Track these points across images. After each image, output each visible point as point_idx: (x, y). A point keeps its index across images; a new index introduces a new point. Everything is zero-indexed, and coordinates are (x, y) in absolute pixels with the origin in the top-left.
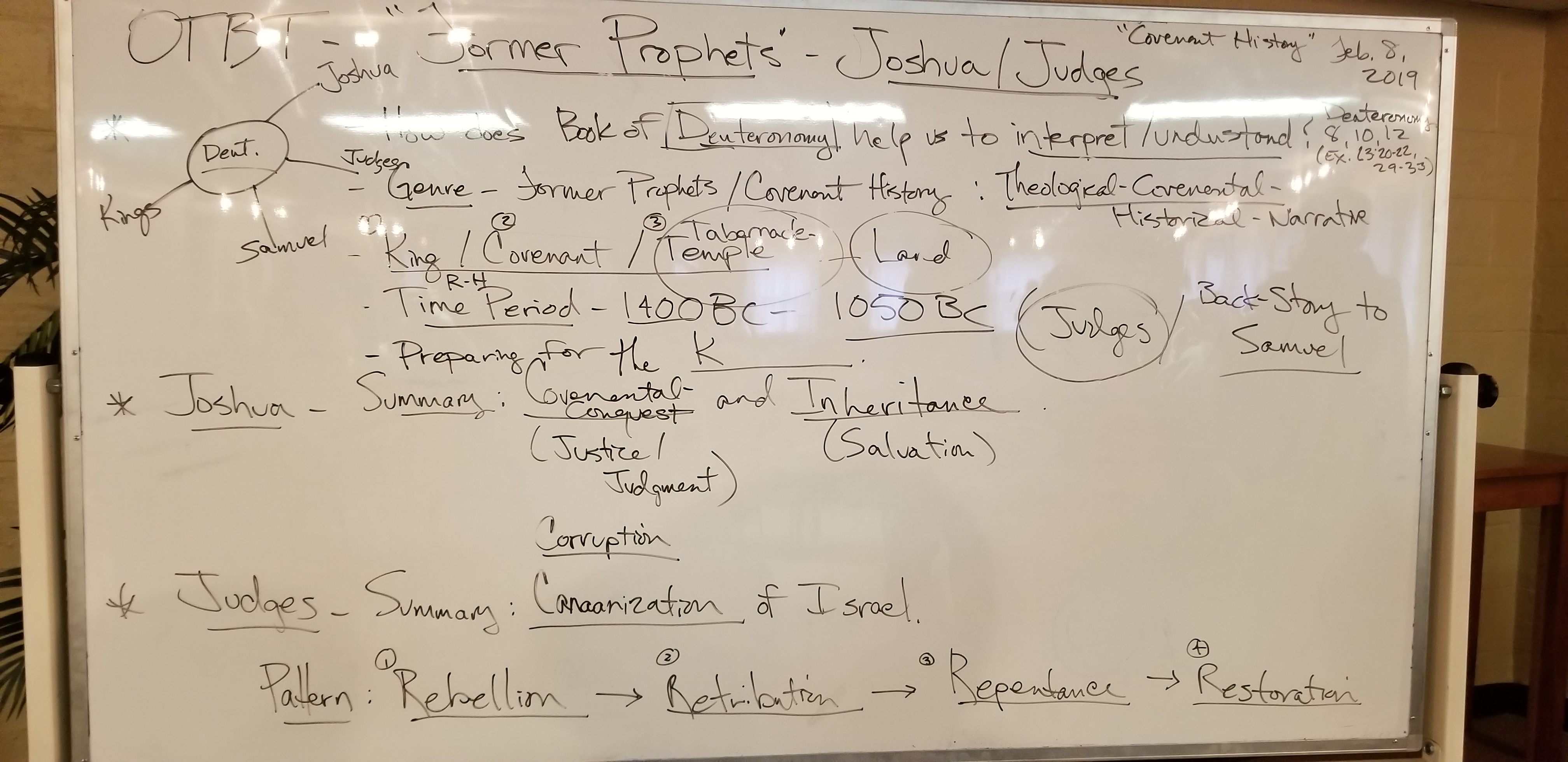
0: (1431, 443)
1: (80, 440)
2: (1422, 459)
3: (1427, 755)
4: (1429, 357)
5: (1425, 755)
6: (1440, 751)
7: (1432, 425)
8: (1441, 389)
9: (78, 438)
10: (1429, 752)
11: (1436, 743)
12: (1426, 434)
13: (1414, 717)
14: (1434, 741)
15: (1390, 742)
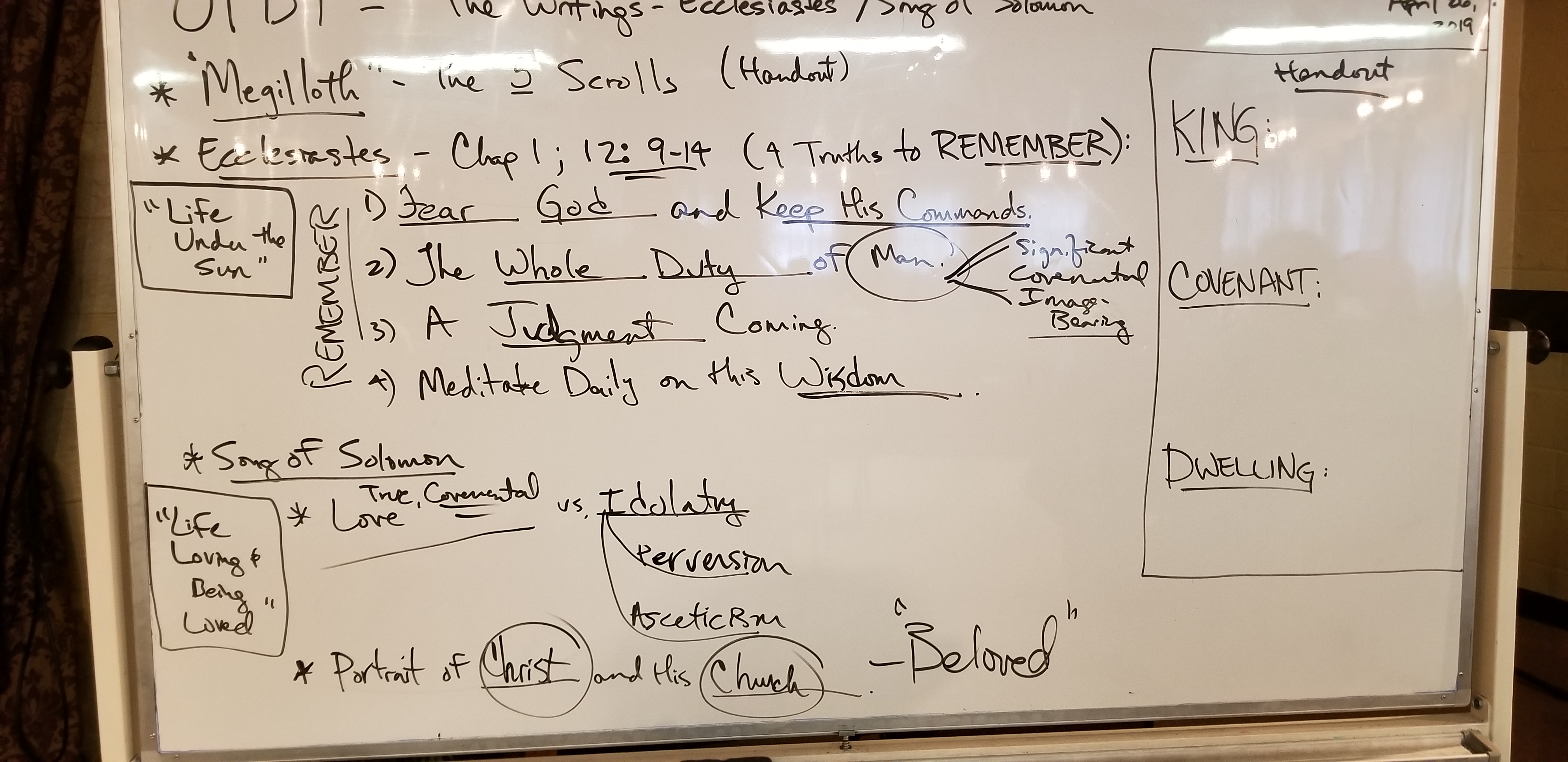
0: (1480, 399)
1: (139, 422)
2: (1470, 416)
3: (1478, 711)
4: (1477, 313)
5: (1473, 709)
6: (1489, 706)
7: (1480, 383)
8: (1489, 346)
9: (137, 420)
10: (1477, 706)
11: (1486, 698)
12: (1475, 391)
13: (1461, 673)
14: (1483, 696)
15: (1441, 697)
